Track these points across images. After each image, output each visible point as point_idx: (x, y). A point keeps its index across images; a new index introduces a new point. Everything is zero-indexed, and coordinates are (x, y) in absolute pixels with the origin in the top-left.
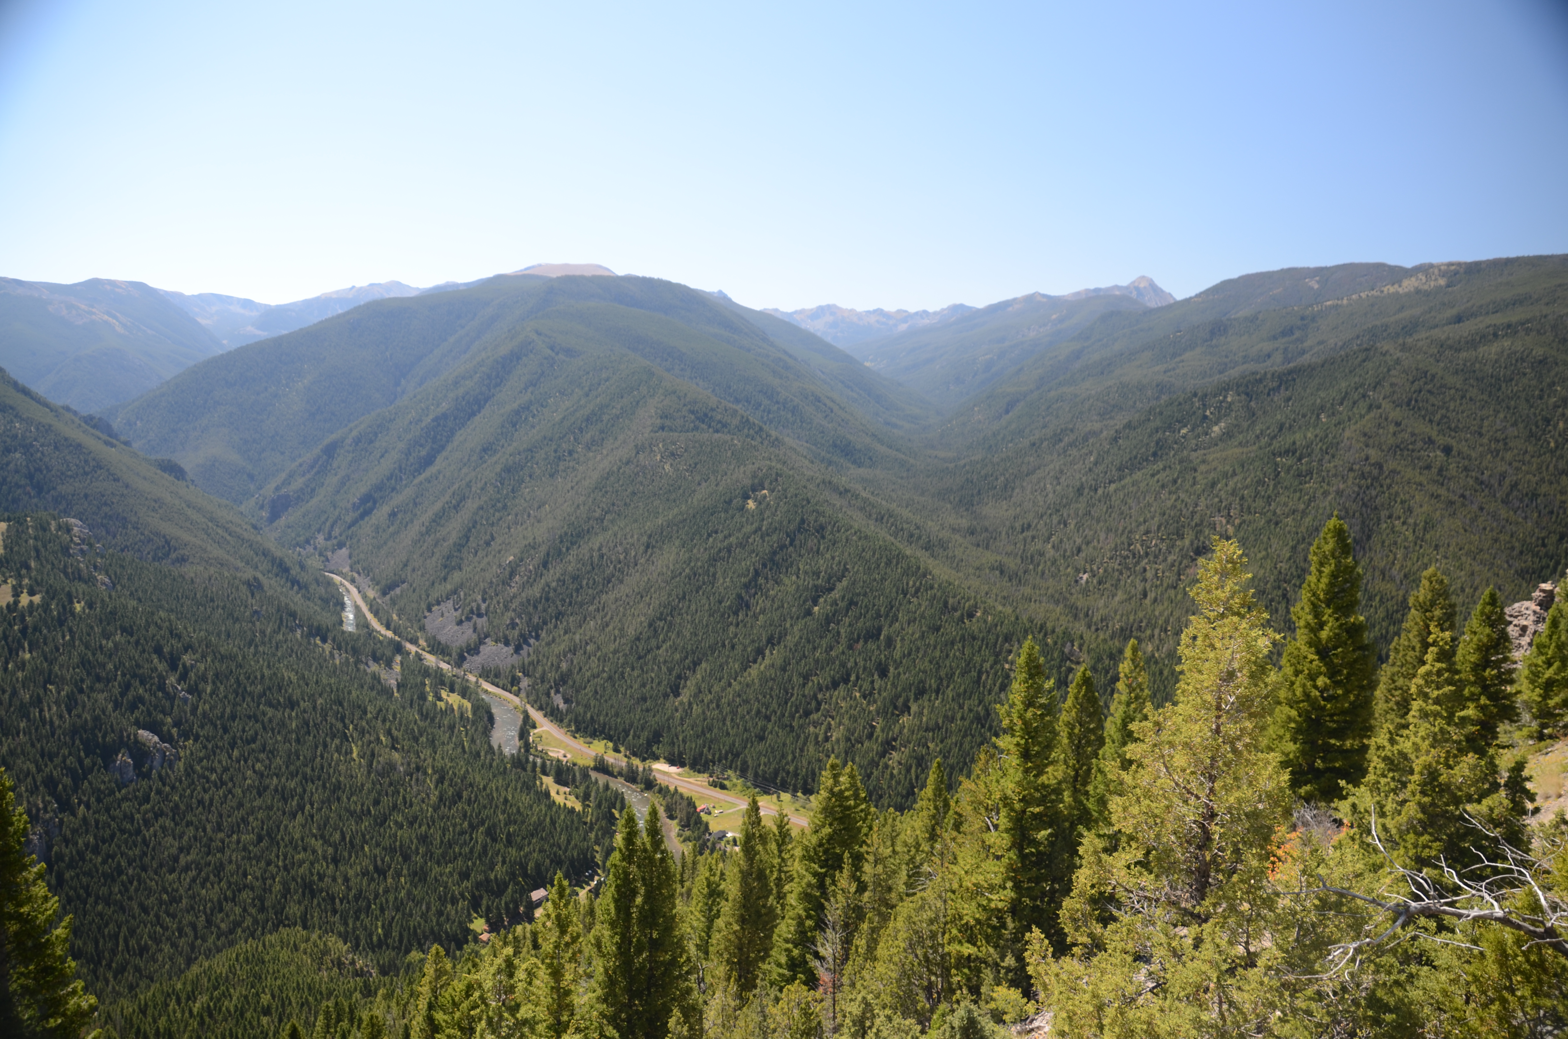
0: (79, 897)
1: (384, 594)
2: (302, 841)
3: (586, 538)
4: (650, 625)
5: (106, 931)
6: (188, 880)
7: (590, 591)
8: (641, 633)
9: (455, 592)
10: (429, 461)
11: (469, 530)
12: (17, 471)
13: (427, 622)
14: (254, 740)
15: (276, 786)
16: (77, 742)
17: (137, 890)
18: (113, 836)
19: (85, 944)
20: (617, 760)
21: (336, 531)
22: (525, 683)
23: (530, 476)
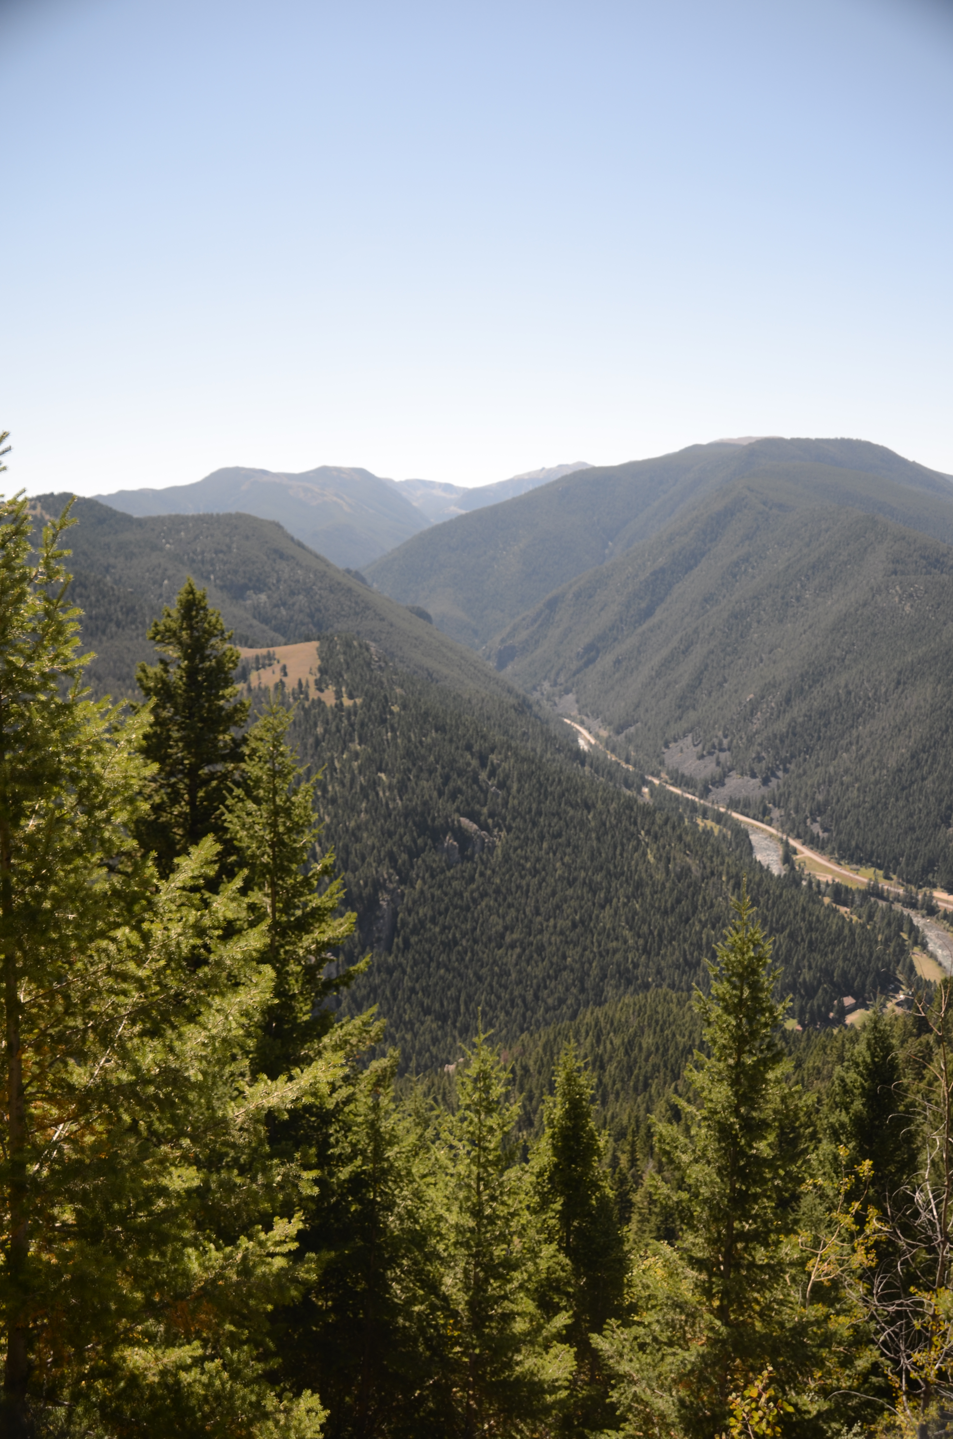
0: (423, 961)
1: (618, 732)
2: (614, 930)
3: (829, 676)
4: (913, 757)
5: (449, 993)
6: (514, 957)
7: (839, 727)
8: (903, 765)
9: (691, 730)
10: (649, 612)
11: (702, 673)
12: (301, 611)
13: (666, 757)
14: (559, 835)
15: (584, 879)
16: (410, 824)
17: (471, 960)
18: (447, 910)
19: (432, 1002)
20: (893, 887)
21: (562, 679)
22: (776, 813)
23: (758, 622)
